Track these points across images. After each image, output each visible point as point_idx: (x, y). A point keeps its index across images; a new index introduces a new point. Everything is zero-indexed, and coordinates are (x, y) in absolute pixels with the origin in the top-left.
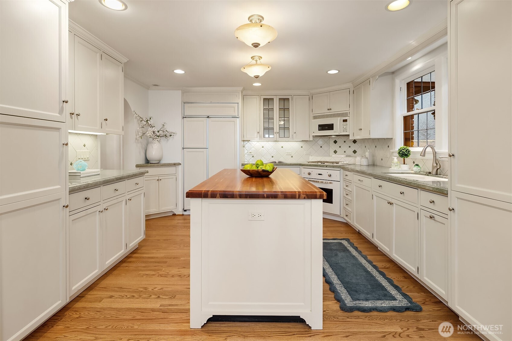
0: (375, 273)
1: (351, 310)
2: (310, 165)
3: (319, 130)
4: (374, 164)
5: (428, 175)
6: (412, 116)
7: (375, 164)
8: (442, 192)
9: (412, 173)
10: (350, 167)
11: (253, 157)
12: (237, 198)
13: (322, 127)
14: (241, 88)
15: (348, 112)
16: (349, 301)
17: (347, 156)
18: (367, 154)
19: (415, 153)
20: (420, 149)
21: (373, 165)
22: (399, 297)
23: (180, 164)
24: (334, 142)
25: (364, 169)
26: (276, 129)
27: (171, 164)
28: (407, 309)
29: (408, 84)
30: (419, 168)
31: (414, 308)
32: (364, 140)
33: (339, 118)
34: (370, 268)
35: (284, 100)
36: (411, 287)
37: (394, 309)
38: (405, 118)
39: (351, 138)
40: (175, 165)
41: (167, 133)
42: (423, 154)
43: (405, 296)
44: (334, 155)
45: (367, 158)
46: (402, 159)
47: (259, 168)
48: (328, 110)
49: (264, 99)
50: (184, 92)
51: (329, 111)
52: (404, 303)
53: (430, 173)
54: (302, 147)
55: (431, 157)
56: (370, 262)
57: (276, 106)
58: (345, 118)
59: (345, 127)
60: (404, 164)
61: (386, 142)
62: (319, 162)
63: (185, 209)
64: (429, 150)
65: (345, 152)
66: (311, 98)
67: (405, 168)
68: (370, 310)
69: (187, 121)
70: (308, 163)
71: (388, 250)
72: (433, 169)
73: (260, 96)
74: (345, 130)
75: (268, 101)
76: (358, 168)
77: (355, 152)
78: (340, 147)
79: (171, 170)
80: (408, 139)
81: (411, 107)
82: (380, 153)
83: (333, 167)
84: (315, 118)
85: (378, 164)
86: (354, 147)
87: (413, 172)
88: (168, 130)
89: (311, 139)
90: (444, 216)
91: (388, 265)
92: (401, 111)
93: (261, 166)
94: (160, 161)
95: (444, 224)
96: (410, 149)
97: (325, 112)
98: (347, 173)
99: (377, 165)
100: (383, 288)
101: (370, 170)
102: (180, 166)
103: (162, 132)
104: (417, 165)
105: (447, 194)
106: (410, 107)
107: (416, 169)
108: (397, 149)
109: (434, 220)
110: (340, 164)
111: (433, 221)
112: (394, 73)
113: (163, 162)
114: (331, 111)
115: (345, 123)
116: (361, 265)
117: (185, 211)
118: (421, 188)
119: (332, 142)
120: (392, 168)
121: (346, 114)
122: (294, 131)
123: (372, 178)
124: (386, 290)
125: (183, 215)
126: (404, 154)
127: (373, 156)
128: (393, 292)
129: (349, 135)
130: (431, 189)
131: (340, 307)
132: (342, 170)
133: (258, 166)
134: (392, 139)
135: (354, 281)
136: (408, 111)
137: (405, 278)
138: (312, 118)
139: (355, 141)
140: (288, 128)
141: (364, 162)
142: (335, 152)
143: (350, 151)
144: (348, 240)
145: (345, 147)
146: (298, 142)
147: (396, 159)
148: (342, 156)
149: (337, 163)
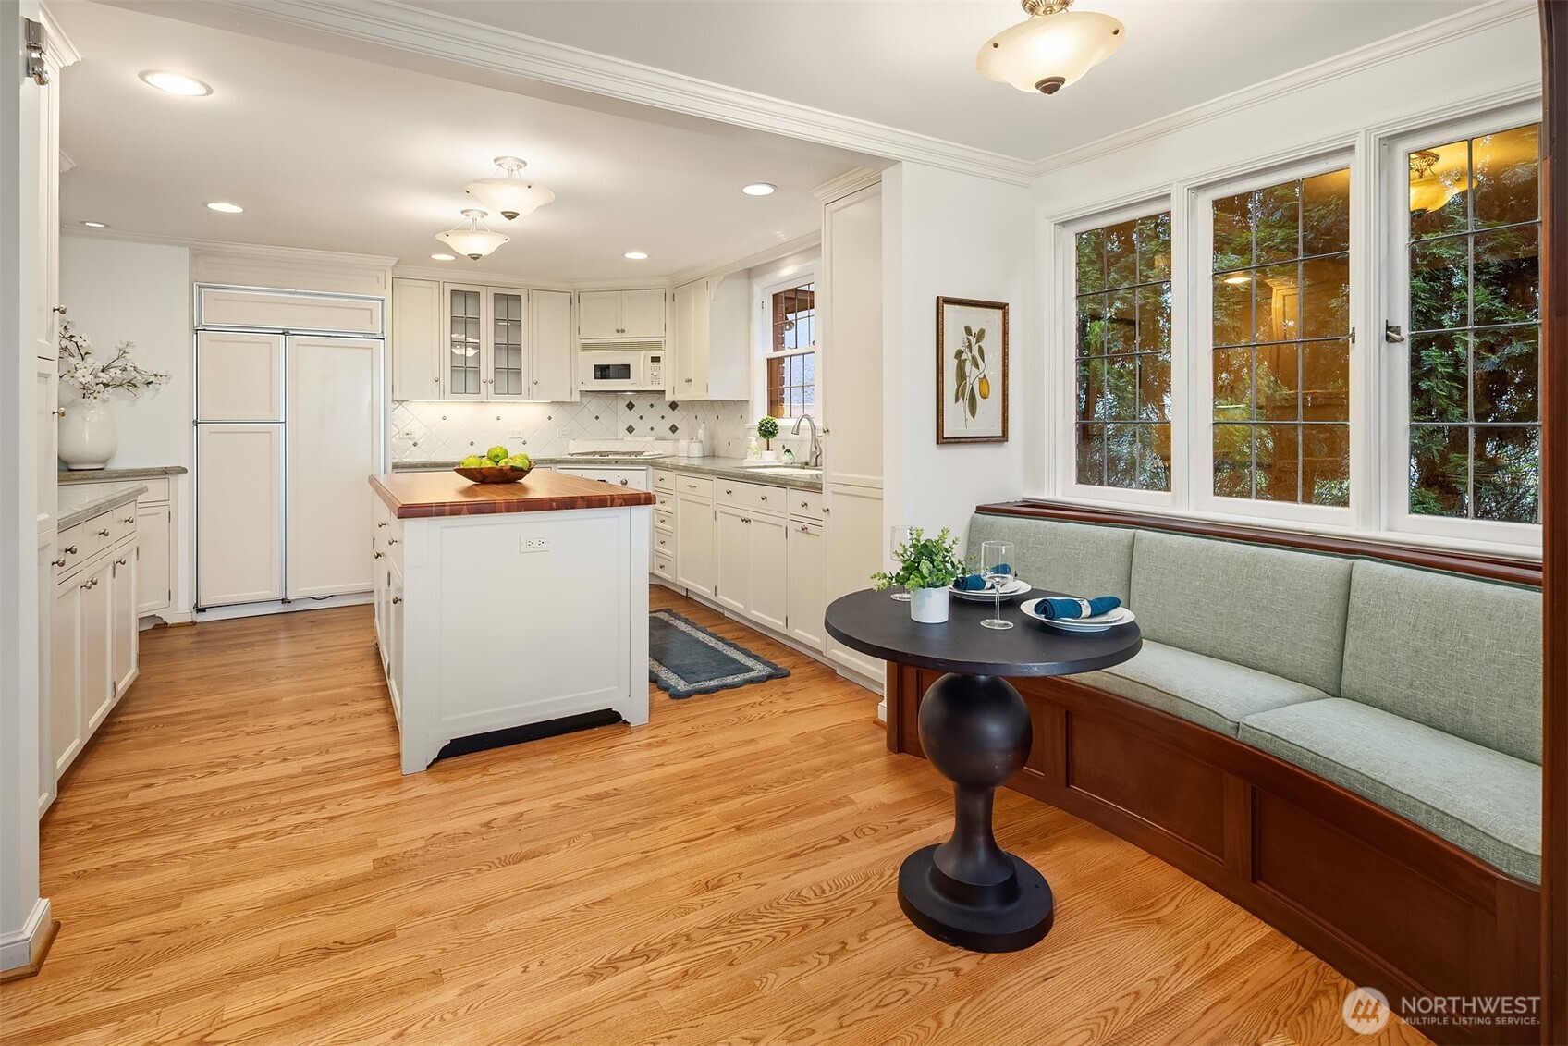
0: (721, 646)
1: (688, 695)
2: (577, 462)
3: (595, 378)
4: (714, 453)
5: (804, 468)
6: (781, 360)
7: (716, 454)
8: (815, 487)
9: (780, 466)
10: (669, 461)
11: (415, 444)
12: (501, 512)
13: (603, 372)
14: (393, 261)
15: (662, 340)
16: (682, 686)
17: (659, 438)
18: (701, 433)
19: (785, 428)
20: (791, 423)
21: (711, 455)
22: (759, 666)
23: (185, 471)
24: (627, 406)
25: (696, 462)
26: (487, 371)
27: (154, 469)
28: (770, 677)
29: (775, 296)
30: (791, 457)
31: (779, 675)
32: (692, 404)
33: (643, 353)
34: (712, 642)
35: (508, 301)
36: (777, 653)
37: (751, 681)
38: (770, 361)
39: (669, 398)
40: (166, 472)
41: (134, 373)
42: (796, 431)
43: (767, 664)
44: (629, 437)
45: (701, 442)
46: (765, 440)
47: (502, 464)
48: (618, 331)
49: (454, 293)
50: (196, 254)
51: (619, 335)
52: (767, 670)
53: (807, 464)
54: (550, 418)
55: (808, 435)
56: (712, 635)
57: (487, 312)
58: (656, 354)
59: (655, 373)
60: (768, 450)
61: (738, 406)
62: (595, 453)
63: (203, 603)
64: (805, 422)
65: (652, 429)
66: (576, 298)
67: (769, 457)
68: (718, 689)
69: (211, 341)
70: (570, 456)
71: (742, 607)
72: (811, 457)
73: (441, 283)
74: (655, 379)
75: (464, 297)
76: (683, 463)
77: (674, 429)
78: (641, 418)
79: (156, 488)
80: (775, 402)
81: (780, 341)
82: (726, 430)
83: (632, 463)
84: (586, 348)
85: (722, 454)
86: (674, 418)
87: (782, 464)
88: (139, 367)
89: (577, 398)
90: (818, 523)
91: (741, 634)
92: (763, 350)
93: (504, 460)
94: (105, 461)
95: (818, 536)
96: (778, 421)
97: (610, 335)
98: (662, 474)
99: (719, 457)
100: (734, 661)
101: (708, 465)
102: (183, 478)
103: (118, 372)
104: (788, 451)
105: (821, 490)
106: (778, 342)
107: (786, 458)
108: (756, 423)
109: (807, 533)
110: (646, 456)
111: (806, 535)
112: (750, 273)
113: (117, 465)
114: (624, 335)
115: (655, 364)
116: (697, 640)
117: (203, 610)
118: (790, 485)
119: (622, 405)
120: (749, 459)
121: (657, 346)
122: (535, 380)
123: (714, 478)
124: (739, 663)
125: (194, 623)
126: (768, 431)
127: (712, 437)
128: (750, 663)
129: (664, 391)
130: (803, 484)
131: (670, 696)
132: (650, 468)
133: (497, 460)
134: (747, 401)
135: (687, 662)
136: (776, 349)
137: (769, 644)
138: (579, 348)
139: (674, 406)
140: (519, 372)
141: (696, 450)
142: (630, 430)
143: (663, 429)
144: (668, 611)
145: (652, 418)
146: (539, 405)
147: (755, 440)
148: (648, 438)
149: (637, 454)
